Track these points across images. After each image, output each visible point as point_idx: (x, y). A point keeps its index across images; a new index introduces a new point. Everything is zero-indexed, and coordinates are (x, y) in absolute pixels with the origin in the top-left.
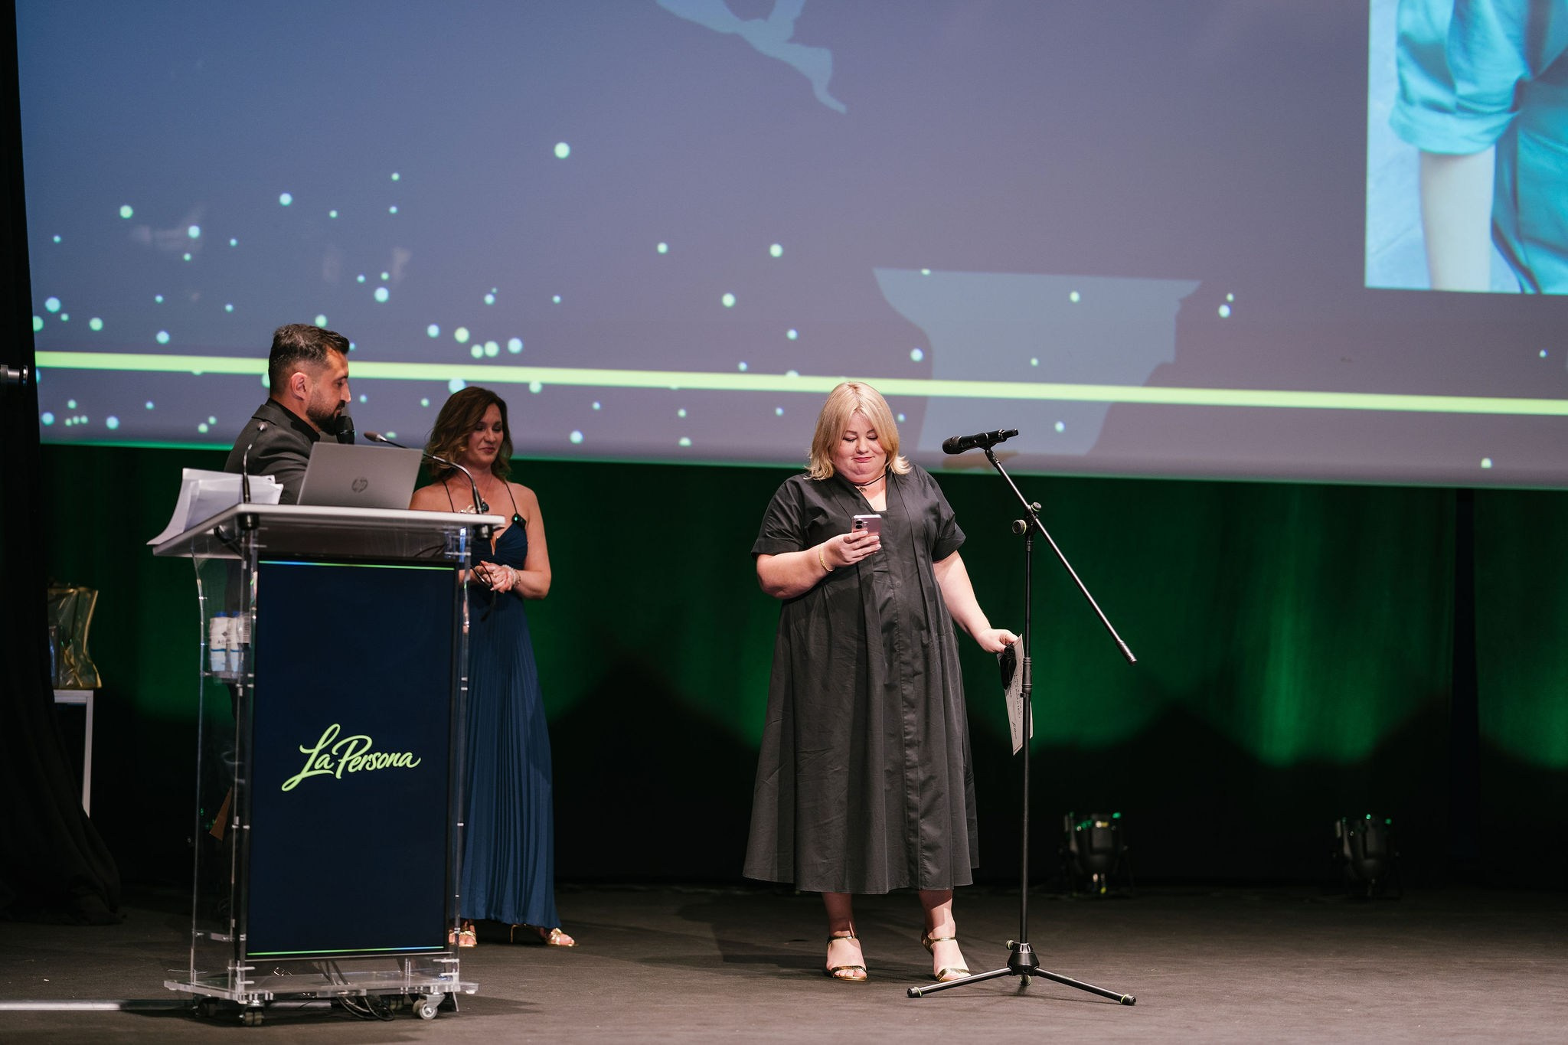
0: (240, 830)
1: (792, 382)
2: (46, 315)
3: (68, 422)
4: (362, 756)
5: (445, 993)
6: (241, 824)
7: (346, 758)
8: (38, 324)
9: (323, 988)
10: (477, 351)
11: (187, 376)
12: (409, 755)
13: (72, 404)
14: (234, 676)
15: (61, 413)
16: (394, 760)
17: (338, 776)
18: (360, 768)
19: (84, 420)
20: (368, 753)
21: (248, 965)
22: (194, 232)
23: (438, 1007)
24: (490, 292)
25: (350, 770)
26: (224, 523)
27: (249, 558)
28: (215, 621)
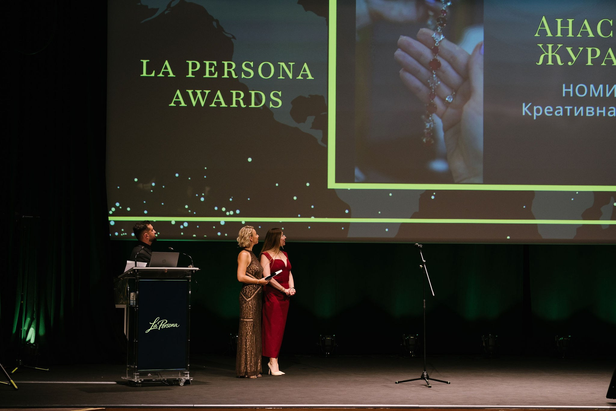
1: (313, 219)
2: (115, 207)
3: (122, 235)
4: (165, 324)
5: (186, 380)
6: (136, 341)
7: (161, 325)
8: (113, 209)
10: (228, 213)
12: (177, 324)
13: (123, 230)
14: (134, 306)
15: (120, 232)
16: (172, 325)
17: (159, 329)
18: (164, 327)
19: (126, 234)
20: (166, 324)
21: (138, 373)
22: (153, 184)
23: (184, 383)
24: (231, 198)
25: (162, 328)
26: (131, 271)
27: (137, 279)
28: (131, 293)
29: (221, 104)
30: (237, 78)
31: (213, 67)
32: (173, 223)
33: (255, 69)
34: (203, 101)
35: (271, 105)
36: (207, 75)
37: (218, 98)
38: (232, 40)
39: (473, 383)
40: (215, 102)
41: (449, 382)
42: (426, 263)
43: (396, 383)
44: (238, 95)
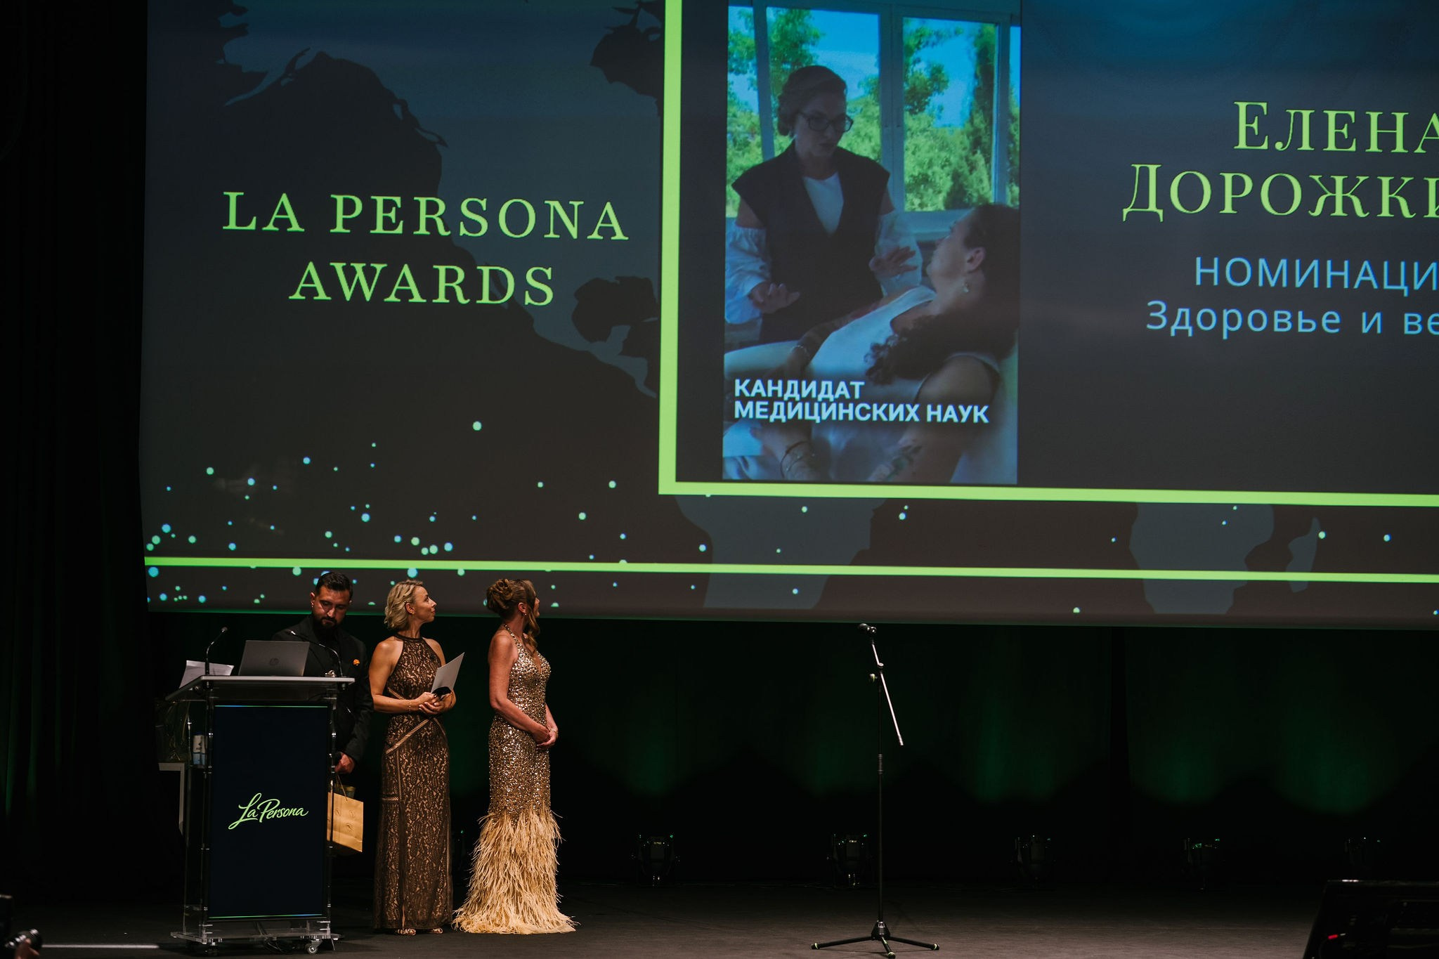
0: (205, 850)
1: (623, 566)
2: (161, 534)
3: (176, 599)
4: (274, 810)
5: (323, 940)
6: (205, 847)
7: (265, 811)
8: (156, 540)
9: (253, 936)
10: (425, 551)
11: (248, 569)
12: (302, 810)
13: (178, 588)
14: (203, 767)
15: (172, 594)
16: (293, 812)
17: (261, 821)
18: (273, 816)
19: (185, 598)
20: (278, 808)
21: (209, 923)
22: (251, 482)
23: (318, 947)
24: (433, 515)
25: (268, 818)
26: (197, 685)
27: (209, 704)
28: (196, 737)
29: (412, 297)
30: (450, 235)
31: (394, 209)
32: (297, 572)
33: (492, 216)
34: (370, 286)
35: (528, 300)
36: (379, 229)
37: (404, 282)
38: (439, 147)
39: (993, 949)
40: (398, 291)
41: (936, 945)
42: (884, 670)
43: (814, 947)
44: (451, 276)
